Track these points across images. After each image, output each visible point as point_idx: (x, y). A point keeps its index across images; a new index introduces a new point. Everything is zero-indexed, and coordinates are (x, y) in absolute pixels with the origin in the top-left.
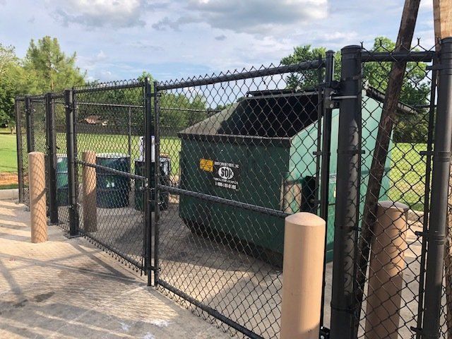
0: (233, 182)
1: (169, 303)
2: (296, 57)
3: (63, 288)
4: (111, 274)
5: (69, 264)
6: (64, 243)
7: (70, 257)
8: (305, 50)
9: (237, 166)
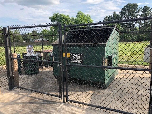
0: (80, 60)
1: (78, 108)
2: (54, 17)
3: (30, 111)
4: (44, 102)
5: (22, 101)
6: (10, 93)
7: (19, 99)
8: (57, 14)
9: (81, 55)
